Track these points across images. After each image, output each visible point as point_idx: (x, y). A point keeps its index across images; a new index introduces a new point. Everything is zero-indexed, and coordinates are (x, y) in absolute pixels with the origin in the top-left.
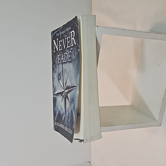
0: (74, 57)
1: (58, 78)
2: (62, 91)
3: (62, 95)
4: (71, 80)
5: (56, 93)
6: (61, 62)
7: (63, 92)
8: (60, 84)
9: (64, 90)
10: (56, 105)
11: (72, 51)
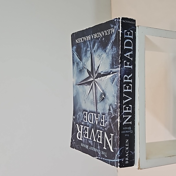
0: (80, 113)
1: (104, 96)
2: (98, 79)
3: (98, 73)
4: (84, 91)
5: (111, 75)
6: (99, 115)
7: (96, 78)
8: (101, 88)
9: (95, 80)
10: (111, 58)
11: (82, 121)
